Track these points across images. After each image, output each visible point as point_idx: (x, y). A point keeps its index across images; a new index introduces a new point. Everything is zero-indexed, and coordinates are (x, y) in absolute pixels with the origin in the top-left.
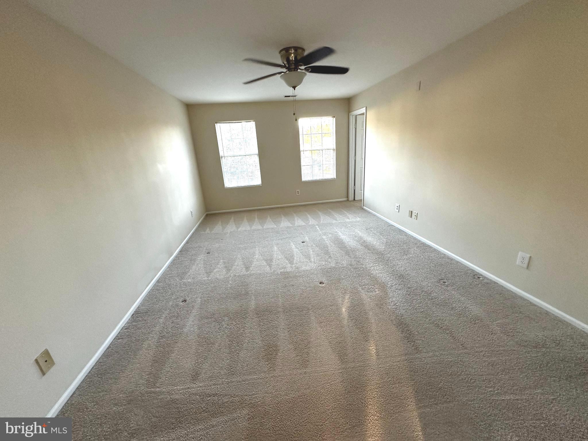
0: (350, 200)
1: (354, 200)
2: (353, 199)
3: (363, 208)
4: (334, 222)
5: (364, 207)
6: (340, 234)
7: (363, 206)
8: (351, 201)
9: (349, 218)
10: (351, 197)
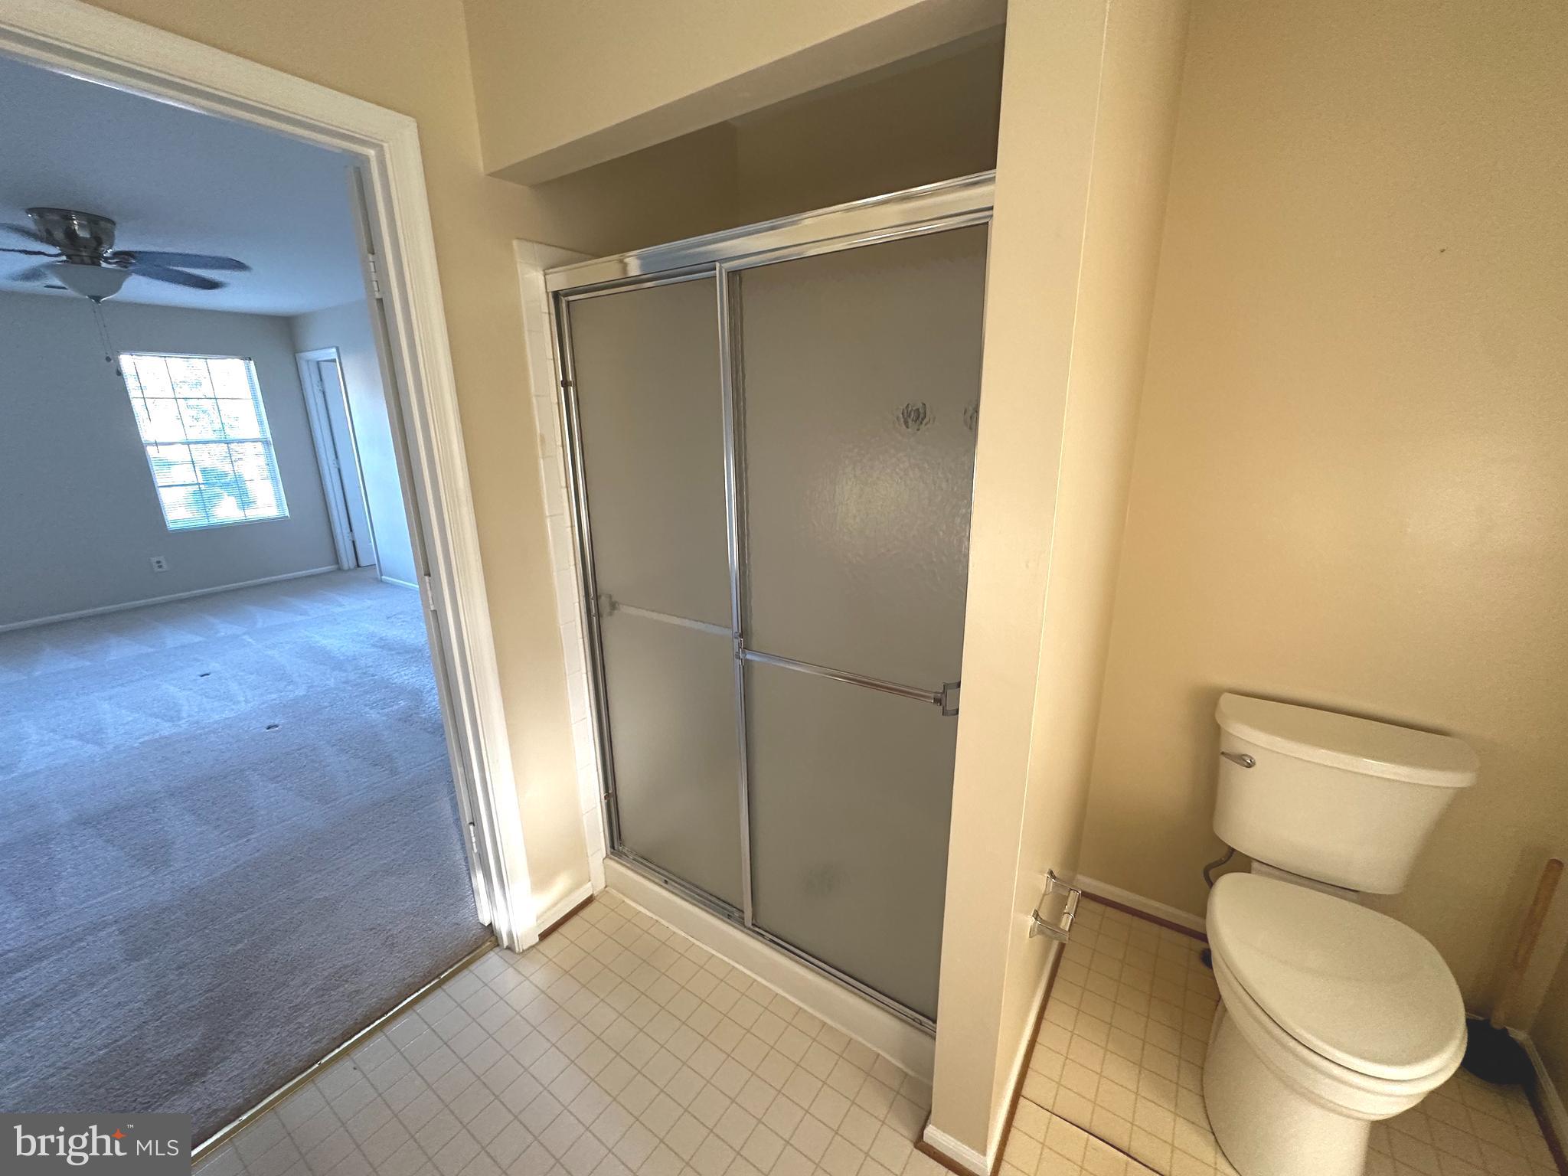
0: (346, 566)
1: (358, 566)
2: (352, 563)
3: (381, 581)
4: (299, 618)
5: (383, 577)
6: (318, 638)
7: (382, 575)
8: (349, 570)
9: (341, 605)
10: (347, 560)
